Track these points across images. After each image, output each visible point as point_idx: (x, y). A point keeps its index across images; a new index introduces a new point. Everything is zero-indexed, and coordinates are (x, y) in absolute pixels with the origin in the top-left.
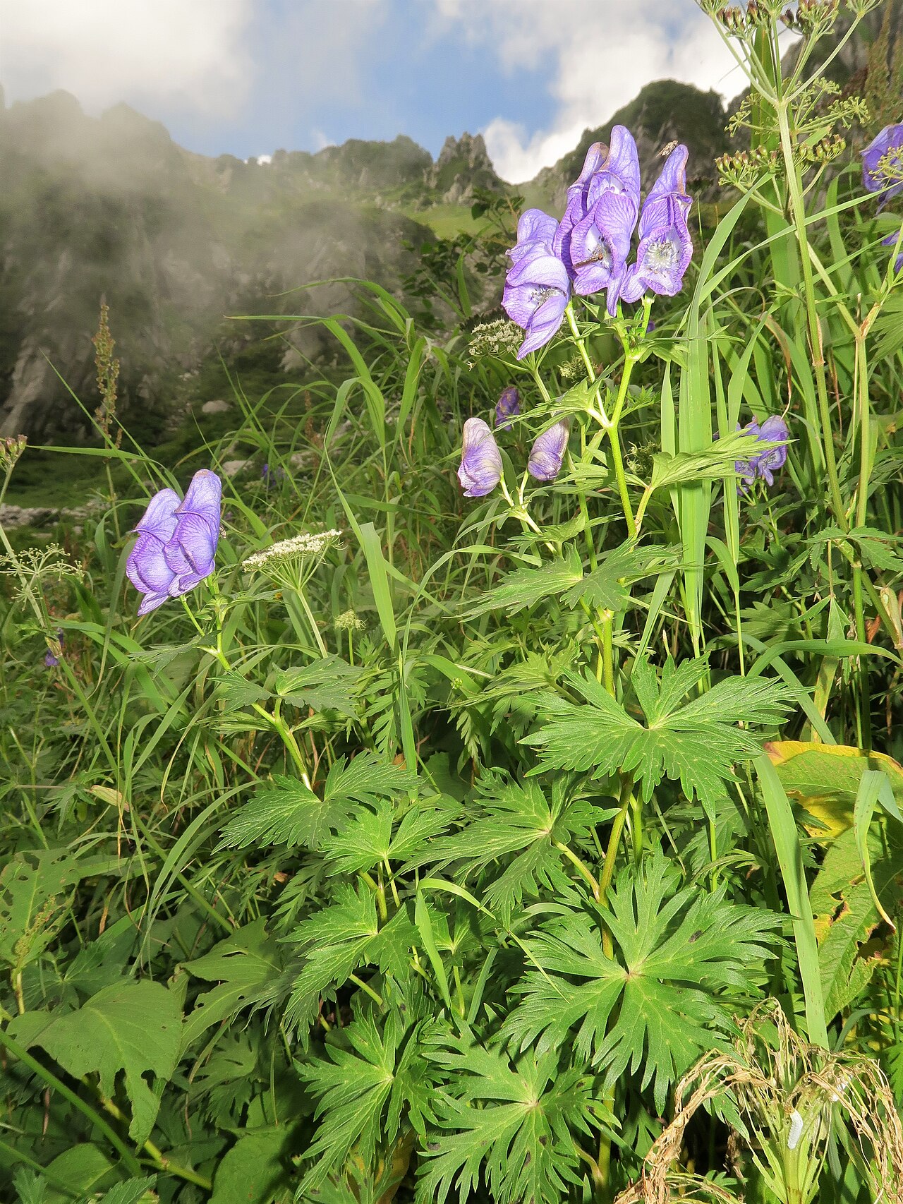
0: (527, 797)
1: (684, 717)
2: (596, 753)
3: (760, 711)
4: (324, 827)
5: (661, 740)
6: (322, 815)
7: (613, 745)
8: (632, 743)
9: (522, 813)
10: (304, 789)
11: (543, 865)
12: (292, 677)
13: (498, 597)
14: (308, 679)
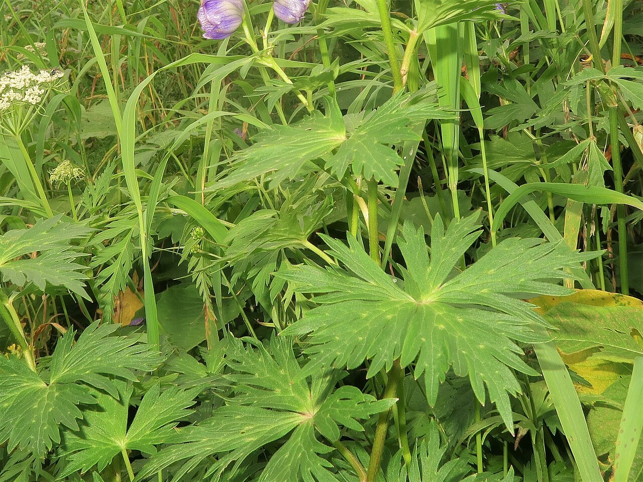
0: (282, 372)
1: (459, 288)
2: (368, 341)
3: (543, 280)
4: (51, 423)
5: (440, 319)
6: (48, 406)
7: (385, 328)
8: (407, 325)
9: (278, 391)
10: (27, 371)
11: (309, 466)
12: (10, 244)
13: (251, 162)
14: (29, 246)
